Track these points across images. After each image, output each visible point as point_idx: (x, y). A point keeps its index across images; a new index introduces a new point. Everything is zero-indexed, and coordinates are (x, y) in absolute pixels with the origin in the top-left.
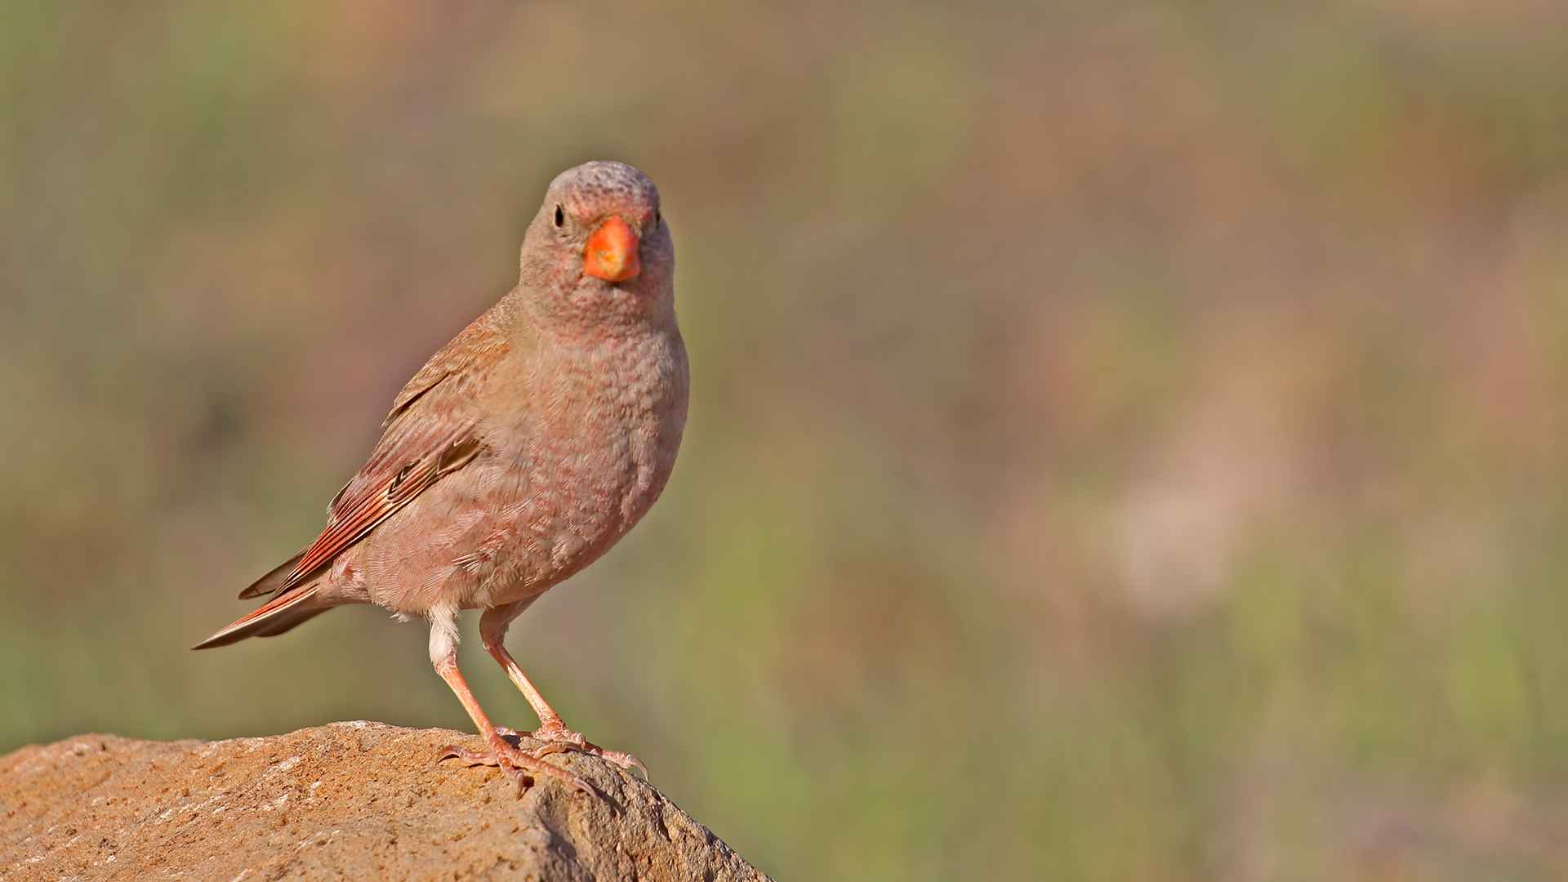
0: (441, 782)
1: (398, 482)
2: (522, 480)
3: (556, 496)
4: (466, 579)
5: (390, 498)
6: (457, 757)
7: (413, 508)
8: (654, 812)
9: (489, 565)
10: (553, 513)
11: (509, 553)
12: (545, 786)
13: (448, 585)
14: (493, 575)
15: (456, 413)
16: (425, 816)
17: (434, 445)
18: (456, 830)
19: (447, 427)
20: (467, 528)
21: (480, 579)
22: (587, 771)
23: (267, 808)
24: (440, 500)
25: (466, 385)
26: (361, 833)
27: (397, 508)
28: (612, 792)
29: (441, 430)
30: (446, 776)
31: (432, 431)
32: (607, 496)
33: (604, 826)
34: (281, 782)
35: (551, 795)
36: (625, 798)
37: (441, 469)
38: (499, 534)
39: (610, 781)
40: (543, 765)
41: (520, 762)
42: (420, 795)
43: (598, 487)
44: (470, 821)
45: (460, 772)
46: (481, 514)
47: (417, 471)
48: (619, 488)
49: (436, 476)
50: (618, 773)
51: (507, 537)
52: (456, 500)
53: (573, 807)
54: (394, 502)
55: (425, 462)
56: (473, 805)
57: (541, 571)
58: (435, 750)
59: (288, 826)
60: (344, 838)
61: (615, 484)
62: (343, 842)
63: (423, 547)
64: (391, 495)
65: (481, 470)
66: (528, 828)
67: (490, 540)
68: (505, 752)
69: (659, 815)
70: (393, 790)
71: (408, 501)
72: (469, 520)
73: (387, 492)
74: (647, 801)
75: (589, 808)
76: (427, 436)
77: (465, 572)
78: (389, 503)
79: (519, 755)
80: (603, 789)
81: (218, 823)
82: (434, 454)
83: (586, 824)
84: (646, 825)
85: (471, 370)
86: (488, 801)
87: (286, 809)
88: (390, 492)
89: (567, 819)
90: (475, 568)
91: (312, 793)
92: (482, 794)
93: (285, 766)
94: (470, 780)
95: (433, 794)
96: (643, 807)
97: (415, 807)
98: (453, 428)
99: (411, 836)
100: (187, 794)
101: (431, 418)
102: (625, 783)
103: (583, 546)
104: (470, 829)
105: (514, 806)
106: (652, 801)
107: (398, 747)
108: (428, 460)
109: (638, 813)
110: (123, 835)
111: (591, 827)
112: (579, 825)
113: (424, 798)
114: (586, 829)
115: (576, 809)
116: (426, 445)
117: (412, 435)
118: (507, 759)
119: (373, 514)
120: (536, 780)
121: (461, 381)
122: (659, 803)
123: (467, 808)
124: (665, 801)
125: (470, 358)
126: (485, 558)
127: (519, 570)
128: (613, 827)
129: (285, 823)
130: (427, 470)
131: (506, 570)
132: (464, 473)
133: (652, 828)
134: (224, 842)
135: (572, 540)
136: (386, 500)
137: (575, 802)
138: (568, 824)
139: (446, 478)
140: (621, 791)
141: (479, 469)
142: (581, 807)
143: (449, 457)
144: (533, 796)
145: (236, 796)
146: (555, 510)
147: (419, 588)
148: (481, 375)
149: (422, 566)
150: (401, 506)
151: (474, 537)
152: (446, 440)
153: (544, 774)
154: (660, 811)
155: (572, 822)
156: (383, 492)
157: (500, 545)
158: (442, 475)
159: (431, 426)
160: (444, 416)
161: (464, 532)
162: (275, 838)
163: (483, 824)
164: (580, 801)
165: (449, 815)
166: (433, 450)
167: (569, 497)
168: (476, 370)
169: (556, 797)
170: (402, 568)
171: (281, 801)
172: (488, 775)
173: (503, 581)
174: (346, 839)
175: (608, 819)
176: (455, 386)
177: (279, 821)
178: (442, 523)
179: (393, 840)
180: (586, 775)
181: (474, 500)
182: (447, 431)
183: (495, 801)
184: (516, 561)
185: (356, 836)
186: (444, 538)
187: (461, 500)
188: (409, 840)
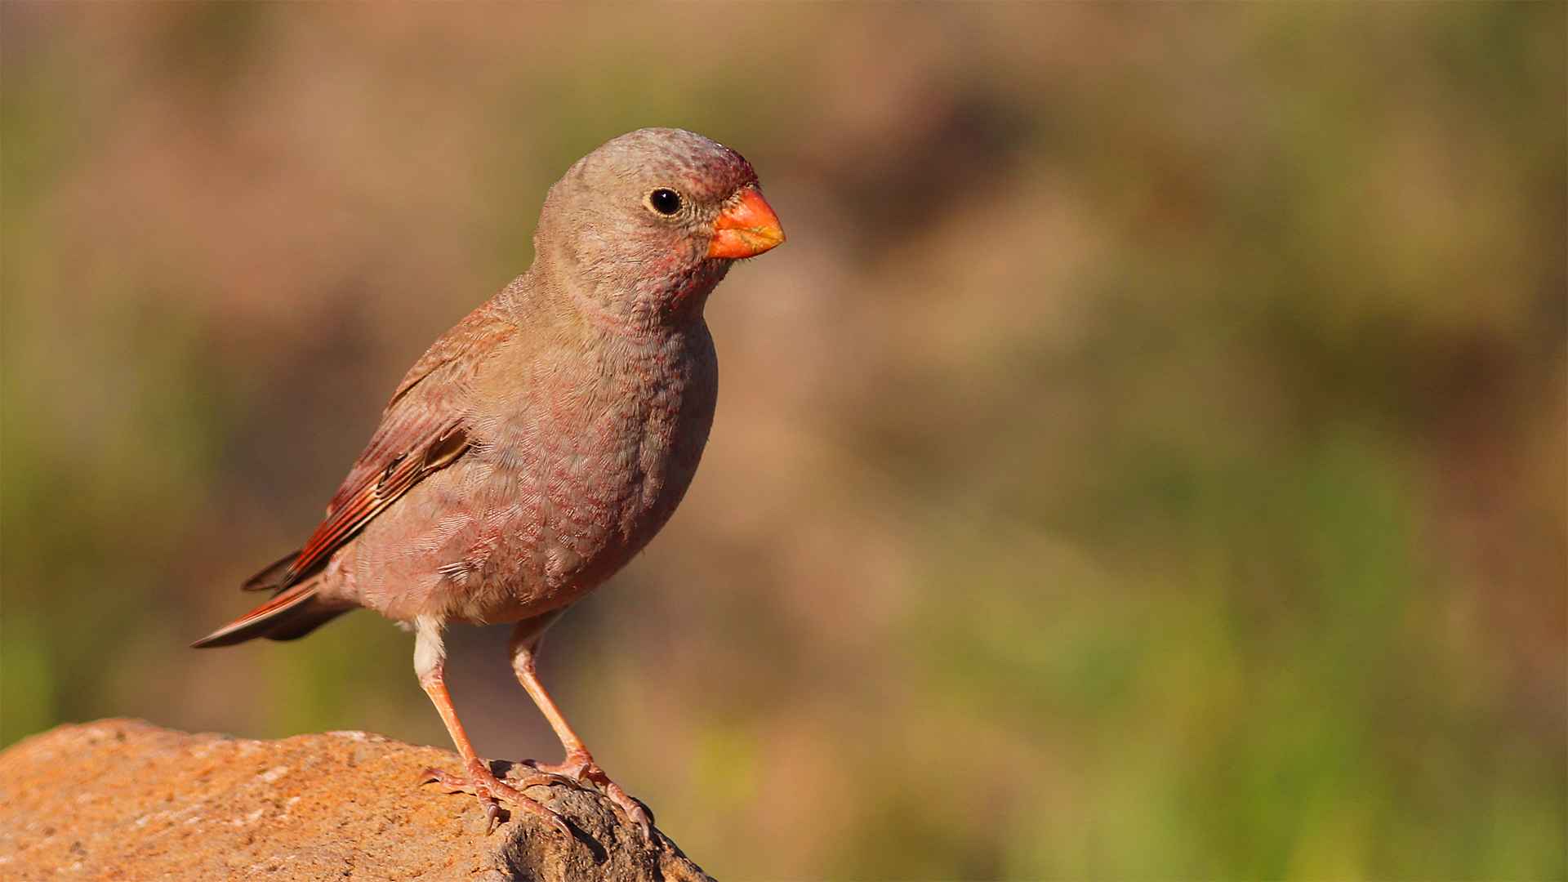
0: (417, 808)
1: (387, 476)
2: (510, 480)
3: (546, 503)
4: (453, 590)
5: (378, 494)
6: (437, 781)
7: (401, 506)
8: (648, 858)
9: (476, 576)
10: (543, 521)
11: (497, 564)
12: (520, 823)
13: (434, 595)
14: (482, 588)
15: (445, 404)
16: (391, 847)
17: (421, 438)
18: (417, 865)
19: (434, 419)
20: (451, 533)
21: (468, 591)
22: (572, 809)
23: (238, 823)
24: (425, 499)
25: (459, 372)
26: (316, 861)
27: (384, 505)
28: (599, 833)
29: (428, 421)
30: (424, 802)
31: (420, 421)
32: (603, 508)
33: (584, 872)
34: (261, 794)
35: (525, 833)
36: (615, 841)
37: (426, 465)
38: (486, 543)
39: (598, 821)
40: (521, 799)
41: (498, 793)
42: (393, 822)
43: (595, 497)
44: (434, 856)
45: (439, 799)
46: (465, 519)
47: (404, 466)
48: (620, 500)
49: (421, 472)
50: (611, 812)
51: (494, 547)
52: (440, 502)
53: (550, 849)
54: (382, 498)
55: (413, 456)
56: (443, 838)
57: (536, 589)
58: (421, 771)
59: (252, 846)
60: (296, 865)
61: (614, 496)
62: (295, 870)
63: (407, 551)
64: (379, 491)
65: (468, 468)
66: (489, 868)
67: (476, 548)
68: (484, 781)
69: (655, 861)
70: (367, 813)
71: (394, 498)
72: (454, 524)
73: (376, 486)
74: (642, 846)
75: (568, 850)
76: (415, 426)
77: (451, 582)
78: (376, 498)
79: (498, 785)
80: (588, 830)
81: (187, 835)
82: (421, 447)
83: (562, 868)
84: (637, 873)
85: (465, 358)
86: (460, 833)
87: (257, 826)
88: (379, 487)
89: (542, 861)
90: (462, 577)
91: (288, 810)
92: (454, 825)
93: (270, 777)
94: (447, 809)
95: (407, 822)
96: (637, 852)
97: (384, 834)
98: (440, 421)
99: (367, 868)
100: (170, 799)
101: (420, 407)
102: (618, 824)
103: (580, 562)
104: (431, 865)
105: (482, 842)
106: (649, 846)
107: (386, 766)
108: (415, 454)
109: (629, 857)
110: (99, 838)
111: (568, 871)
112: (555, 868)
113: (396, 825)
114: (561, 874)
115: (554, 850)
116: (415, 436)
117: (403, 424)
118: (485, 788)
119: (362, 510)
120: (512, 814)
121: (455, 367)
122: (658, 848)
123: (435, 840)
124: (666, 847)
125: (467, 345)
126: (471, 568)
127: (510, 585)
128: (595, 872)
129: (251, 841)
130: (413, 465)
131: (496, 584)
132: (450, 473)
133: (645, 876)
134: (185, 858)
135: (567, 555)
136: (374, 495)
137: (553, 843)
138: (544, 867)
139: (433, 475)
140: (611, 834)
141: (466, 467)
142: (558, 849)
143: (435, 451)
144: (504, 832)
145: (213, 807)
146: (546, 519)
147: (405, 595)
148: (473, 363)
149: (406, 571)
150: (387, 503)
151: (457, 544)
152: (433, 433)
153: (522, 808)
154: (656, 858)
155: (548, 864)
156: (372, 486)
157: (488, 555)
158: (428, 472)
159: (420, 416)
160: (433, 407)
161: (448, 538)
162: (235, 859)
163: (446, 860)
164: (559, 841)
165: (415, 847)
166: (420, 443)
167: (561, 505)
168: (470, 357)
169: (532, 835)
170: (387, 572)
171: (254, 817)
172: (467, 805)
173: (494, 597)
174: (299, 867)
175: (590, 864)
176: (448, 372)
177: (245, 840)
178: (426, 525)
179: (348, 871)
180: (569, 813)
181: (459, 503)
182: (434, 423)
183: (466, 835)
184: (506, 575)
185: (310, 864)
186: (428, 543)
187: (446, 502)
188: (365, 872)
